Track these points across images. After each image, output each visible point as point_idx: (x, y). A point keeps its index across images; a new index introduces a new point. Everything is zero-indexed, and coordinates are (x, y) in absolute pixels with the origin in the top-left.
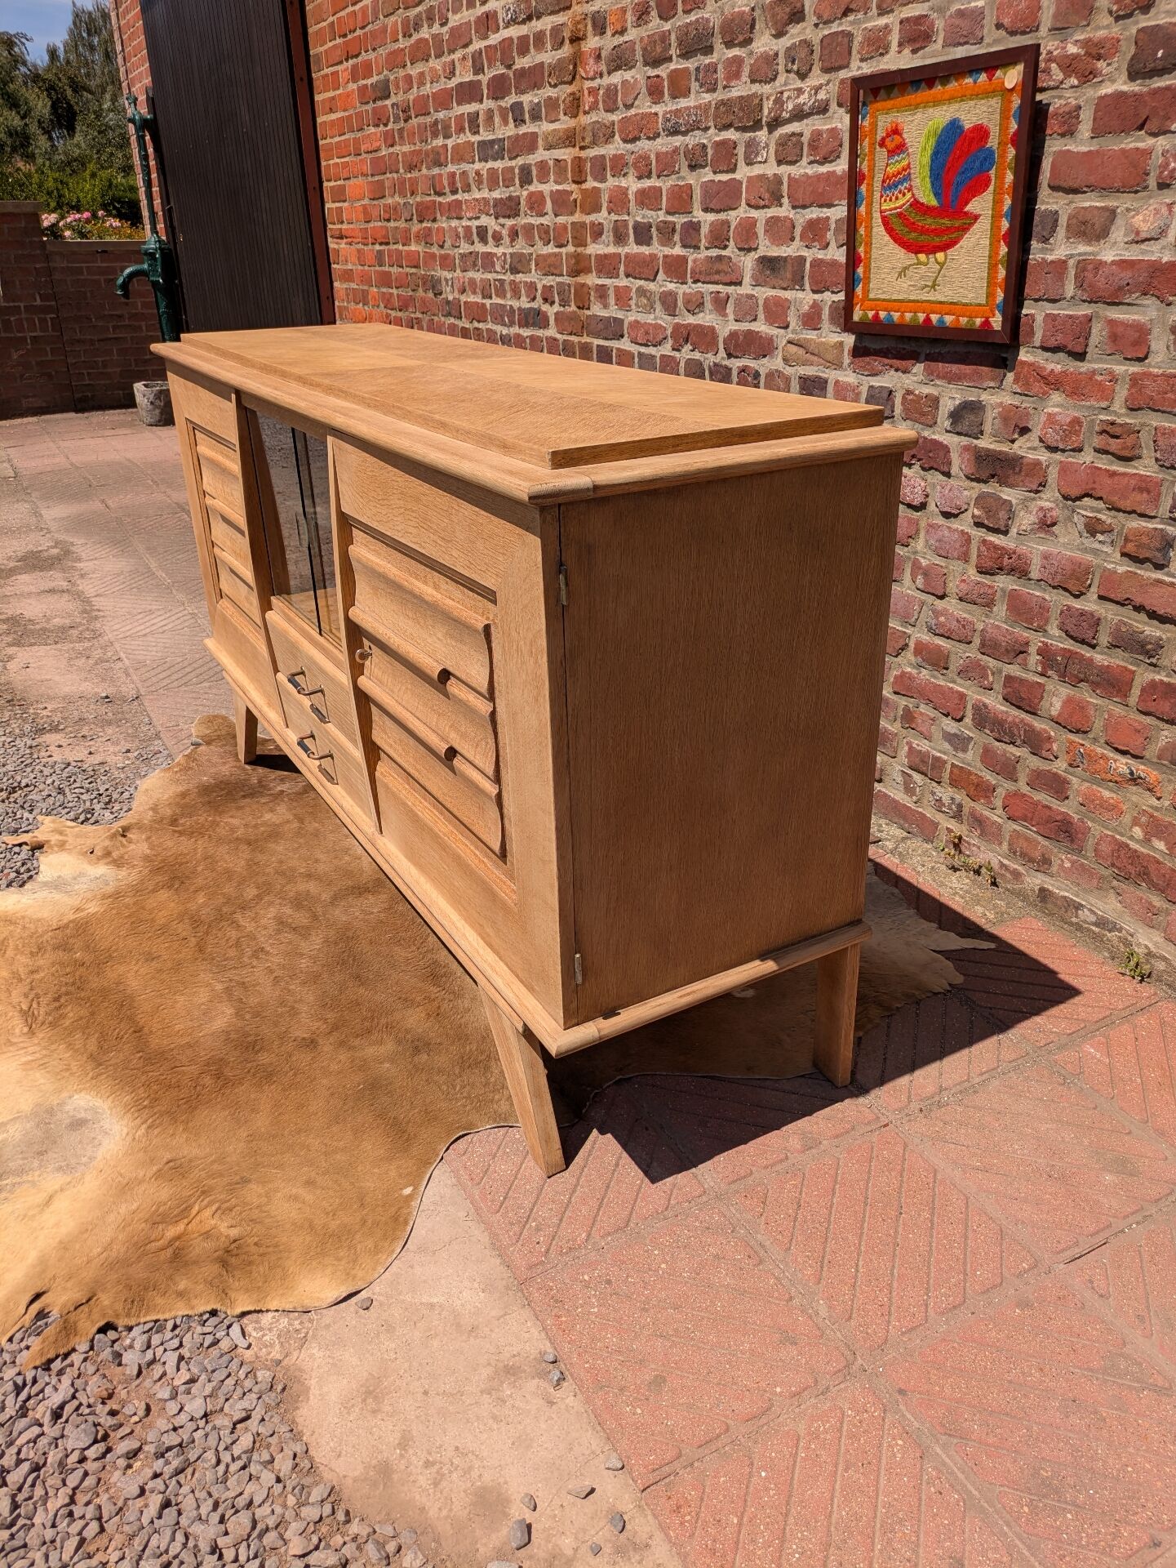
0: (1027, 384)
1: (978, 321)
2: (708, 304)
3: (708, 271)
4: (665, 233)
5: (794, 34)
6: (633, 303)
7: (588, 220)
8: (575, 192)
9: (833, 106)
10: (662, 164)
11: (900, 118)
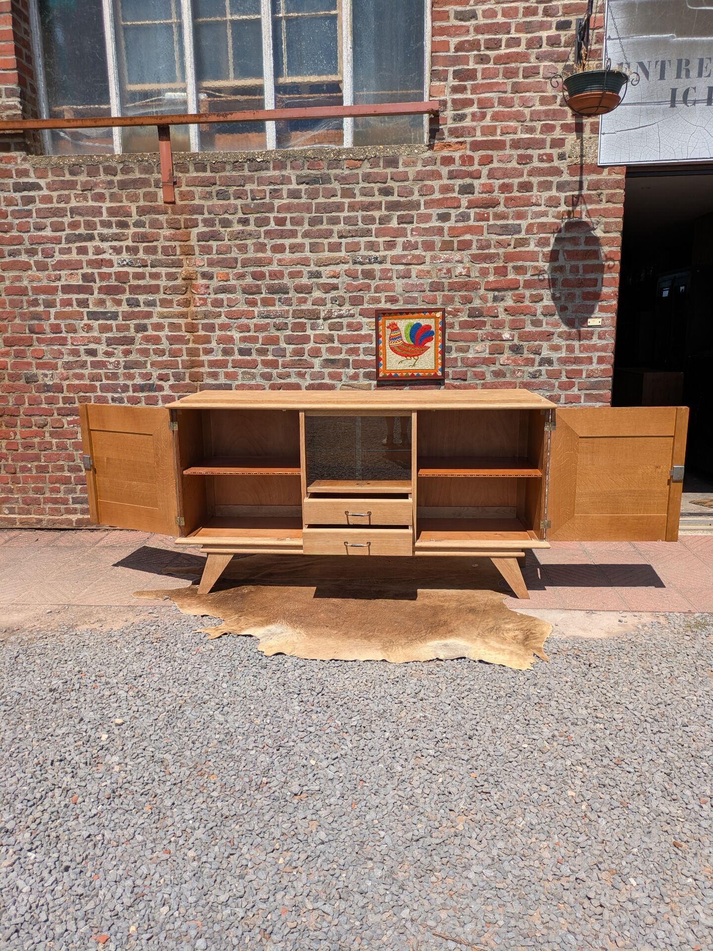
1: (432, 374)
2: (293, 375)
3: (293, 364)
4: (262, 352)
5: (334, 293)
6: (240, 377)
7: (200, 346)
8: (188, 336)
9: (357, 315)
10: (258, 328)
11: (396, 321)
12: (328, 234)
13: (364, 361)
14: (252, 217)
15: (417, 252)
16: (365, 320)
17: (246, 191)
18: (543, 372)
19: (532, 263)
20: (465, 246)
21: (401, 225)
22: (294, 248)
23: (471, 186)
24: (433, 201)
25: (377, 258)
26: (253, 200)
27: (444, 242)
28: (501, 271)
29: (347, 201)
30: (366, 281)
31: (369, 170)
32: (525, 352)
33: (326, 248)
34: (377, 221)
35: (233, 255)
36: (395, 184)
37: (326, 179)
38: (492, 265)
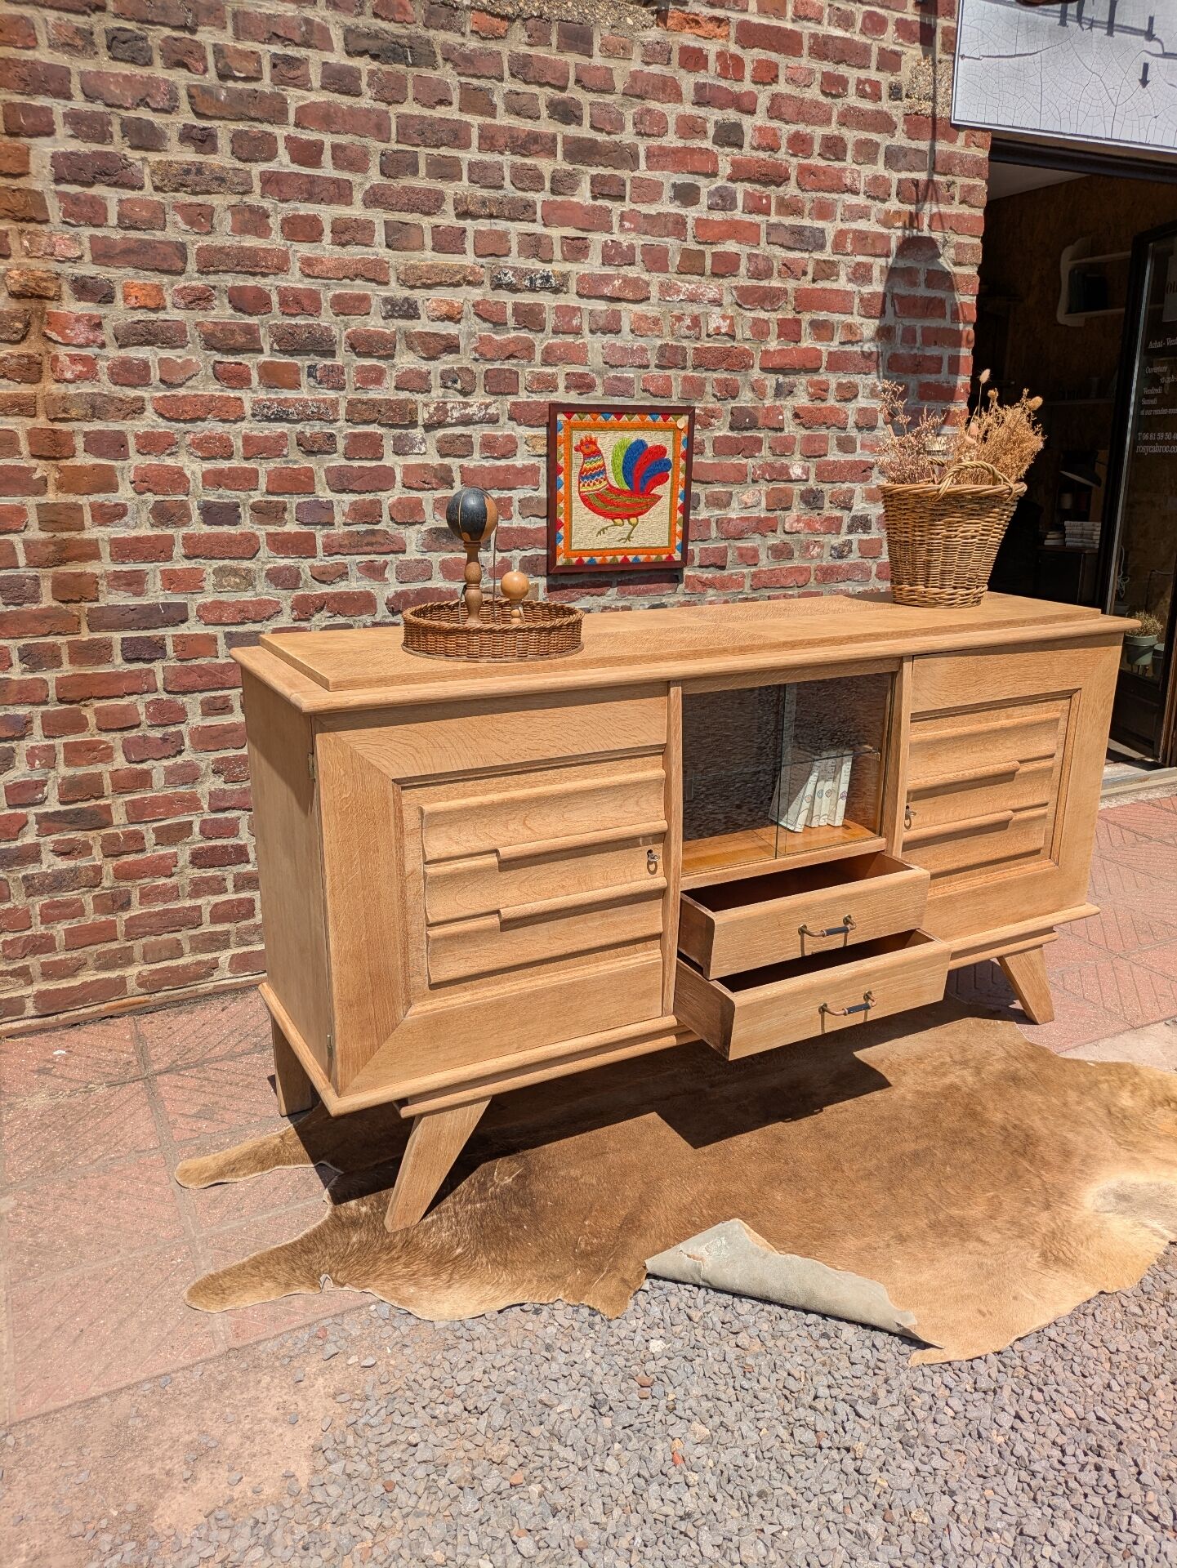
0: (694, 587)
1: (664, 557)
2: (354, 572)
3: (354, 544)
4: (268, 513)
5: (448, 362)
6: (208, 585)
7: (84, 500)
8: (41, 468)
9: (504, 419)
10: (256, 448)
11: (594, 435)
12: (431, 203)
13: (523, 530)
14: (224, 130)
15: (632, 272)
16: (522, 432)
17: (199, 46)
18: (855, 546)
19: (843, 317)
20: (725, 266)
21: (600, 202)
22: (346, 233)
23: (737, 127)
24: (664, 152)
25: (547, 278)
26: (223, 77)
27: (686, 254)
28: (789, 330)
29: (475, 120)
30: (524, 334)
31: (524, 49)
32: (827, 505)
33: (428, 241)
34: (548, 185)
35: (170, 234)
36: (585, 98)
37: (421, 54)
38: (774, 316)
